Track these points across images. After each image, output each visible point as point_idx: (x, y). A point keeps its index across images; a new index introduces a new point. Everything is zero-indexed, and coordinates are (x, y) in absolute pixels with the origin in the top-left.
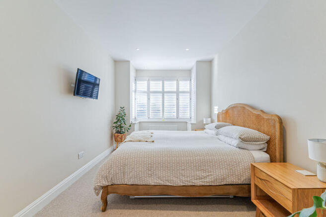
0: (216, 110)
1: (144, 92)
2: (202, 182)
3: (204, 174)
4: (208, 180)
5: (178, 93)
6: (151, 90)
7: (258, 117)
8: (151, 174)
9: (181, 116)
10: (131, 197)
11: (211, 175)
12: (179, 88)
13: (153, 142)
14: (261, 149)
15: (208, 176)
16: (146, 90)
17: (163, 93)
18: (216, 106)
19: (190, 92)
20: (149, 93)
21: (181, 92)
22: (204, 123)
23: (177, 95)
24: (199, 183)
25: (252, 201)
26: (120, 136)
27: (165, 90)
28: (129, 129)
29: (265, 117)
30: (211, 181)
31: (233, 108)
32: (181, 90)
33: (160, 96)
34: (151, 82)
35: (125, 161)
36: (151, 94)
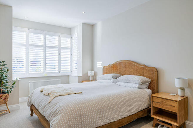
0: (99, 65)
2: (130, 113)
3: (130, 108)
4: (132, 111)
5: (60, 48)
6: (31, 43)
7: (142, 69)
8: (101, 117)
9: (62, 70)
11: (133, 107)
12: (61, 44)
13: (81, 93)
14: (146, 88)
15: (132, 108)
16: (24, 42)
17: (45, 47)
19: (71, 49)
20: (28, 46)
21: (62, 48)
22: (89, 75)
23: (59, 51)
24: (128, 114)
25: (151, 116)
26: (3, 97)
27: (47, 44)
28: (12, 87)
29: (147, 69)
30: (134, 111)
31: (120, 63)
32: (62, 46)
33: (42, 50)
34: (31, 35)
35: (80, 111)
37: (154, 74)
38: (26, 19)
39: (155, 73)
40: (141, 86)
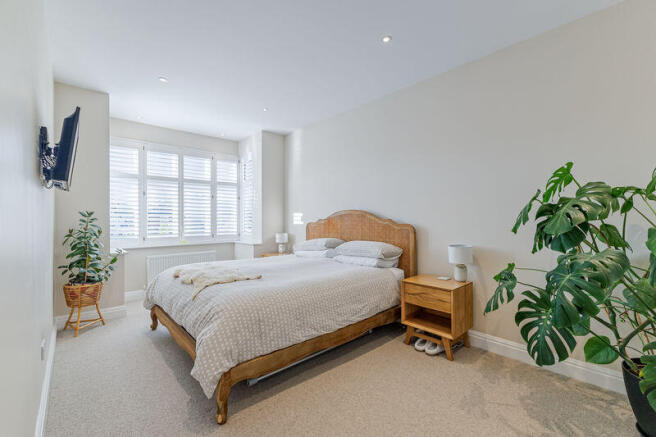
0: (297, 219)
1: (133, 176)
5: (214, 185)
6: (150, 173)
7: (385, 227)
9: (220, 231)
10: (251, 383)
12: (216, 176)
13: (259, 278)
14: (393, 266)
15: (364, 307)
16: (135, 170)
17: (181, 182)
18: (297, 211)
19: (238, 186)
20: (143, 178)
21: (219, 183)
22: (277, 241)
23: (211, 190)
25: (403, 323)
26: (90, 290)
27: (186, 176)
28: (110, 268)
29: (396, 227)
31: (341, 216)
32: (220, 179)
33: (174, 189)
34: (150, 155)
35: (258, 313)
36: (149, 182)
37: (408, 238)
38: (139, 119)
39: (412, 236)
40: (383, 263)
